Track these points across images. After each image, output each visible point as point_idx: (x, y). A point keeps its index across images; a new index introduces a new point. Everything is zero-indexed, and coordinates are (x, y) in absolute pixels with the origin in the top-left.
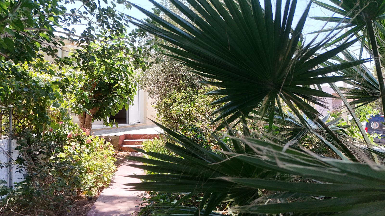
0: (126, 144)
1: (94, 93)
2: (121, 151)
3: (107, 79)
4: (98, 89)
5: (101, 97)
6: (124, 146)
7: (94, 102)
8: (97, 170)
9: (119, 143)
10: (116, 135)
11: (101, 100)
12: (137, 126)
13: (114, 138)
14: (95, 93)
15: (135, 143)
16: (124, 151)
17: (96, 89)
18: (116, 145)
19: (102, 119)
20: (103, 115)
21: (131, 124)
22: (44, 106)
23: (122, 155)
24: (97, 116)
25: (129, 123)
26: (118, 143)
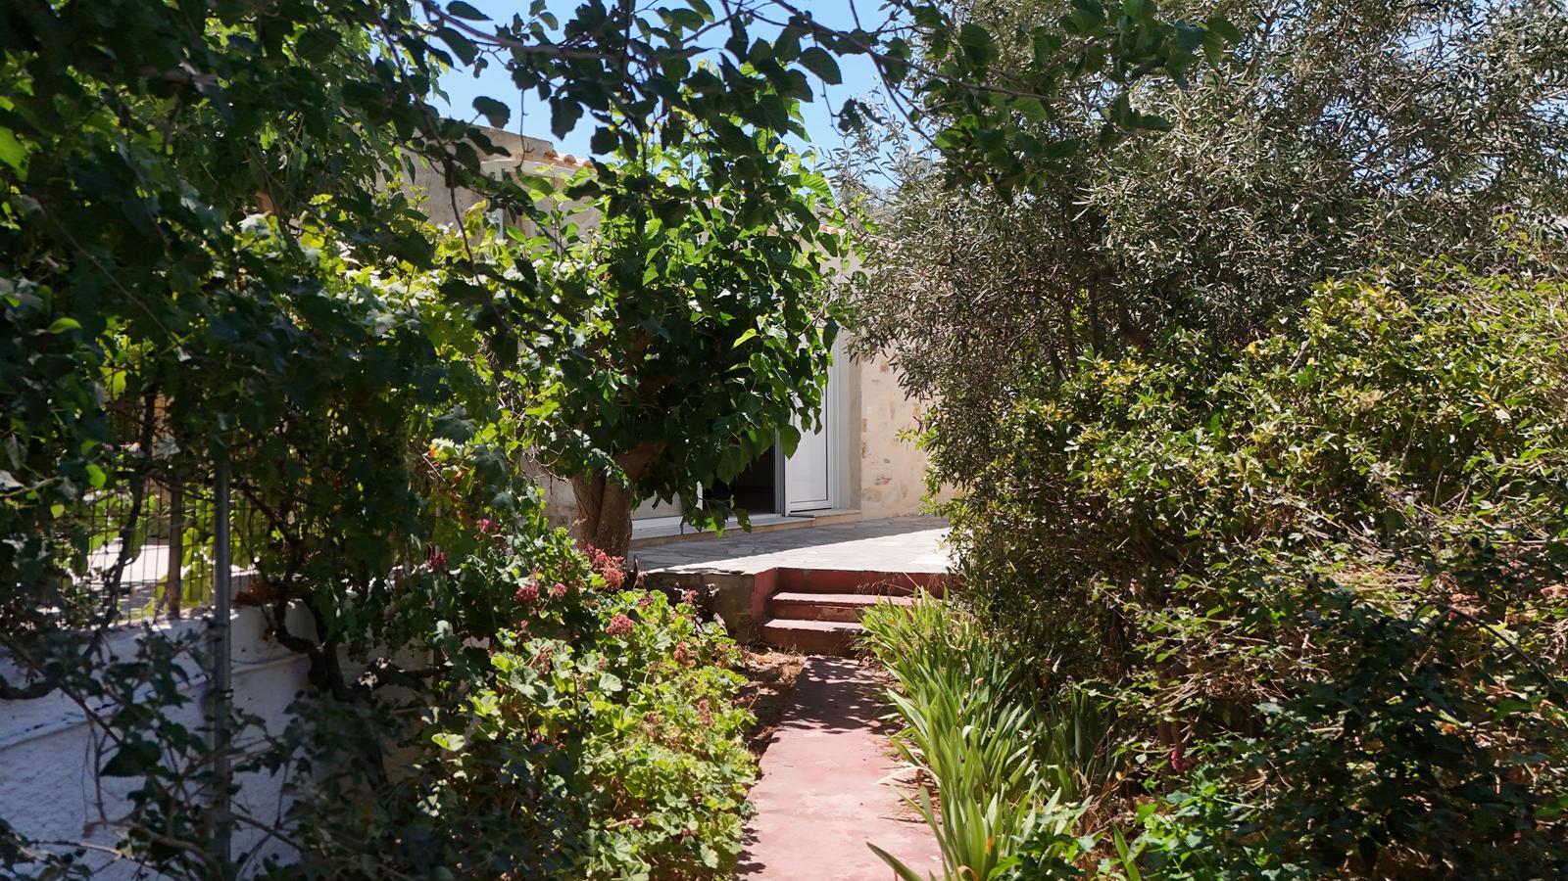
0: (783, 612)
1: (640, 375)
2: (762, 650)
3: (699, 309)
4: (657, 356)
5: (671, 396)
6: (775, 623)
7: (644, 416)
8: (664, 804)
9: (753, 610)
10: (737, 573)
11: (673, 408)
12: (821, 522)
13: (727, 587)
14: (647, 373)
15: (826, 610)
16: (776, 649)
17: (648, 357)
18: (738, 620)
19: (676, 497)
20: (683, 477)
21: (794, 514)
22: (392, 440)
23: (766, 667)
24: (656, 482)
25: (788, 512)
26: (747, 612)
